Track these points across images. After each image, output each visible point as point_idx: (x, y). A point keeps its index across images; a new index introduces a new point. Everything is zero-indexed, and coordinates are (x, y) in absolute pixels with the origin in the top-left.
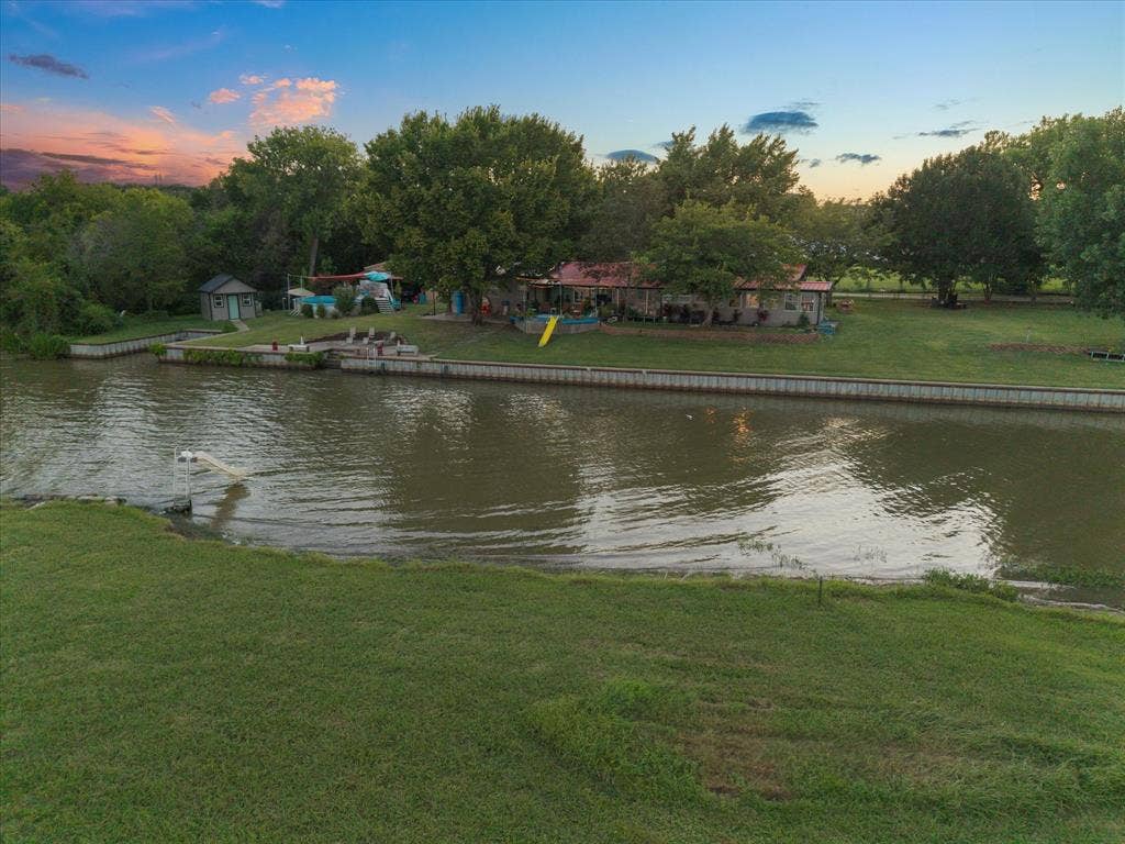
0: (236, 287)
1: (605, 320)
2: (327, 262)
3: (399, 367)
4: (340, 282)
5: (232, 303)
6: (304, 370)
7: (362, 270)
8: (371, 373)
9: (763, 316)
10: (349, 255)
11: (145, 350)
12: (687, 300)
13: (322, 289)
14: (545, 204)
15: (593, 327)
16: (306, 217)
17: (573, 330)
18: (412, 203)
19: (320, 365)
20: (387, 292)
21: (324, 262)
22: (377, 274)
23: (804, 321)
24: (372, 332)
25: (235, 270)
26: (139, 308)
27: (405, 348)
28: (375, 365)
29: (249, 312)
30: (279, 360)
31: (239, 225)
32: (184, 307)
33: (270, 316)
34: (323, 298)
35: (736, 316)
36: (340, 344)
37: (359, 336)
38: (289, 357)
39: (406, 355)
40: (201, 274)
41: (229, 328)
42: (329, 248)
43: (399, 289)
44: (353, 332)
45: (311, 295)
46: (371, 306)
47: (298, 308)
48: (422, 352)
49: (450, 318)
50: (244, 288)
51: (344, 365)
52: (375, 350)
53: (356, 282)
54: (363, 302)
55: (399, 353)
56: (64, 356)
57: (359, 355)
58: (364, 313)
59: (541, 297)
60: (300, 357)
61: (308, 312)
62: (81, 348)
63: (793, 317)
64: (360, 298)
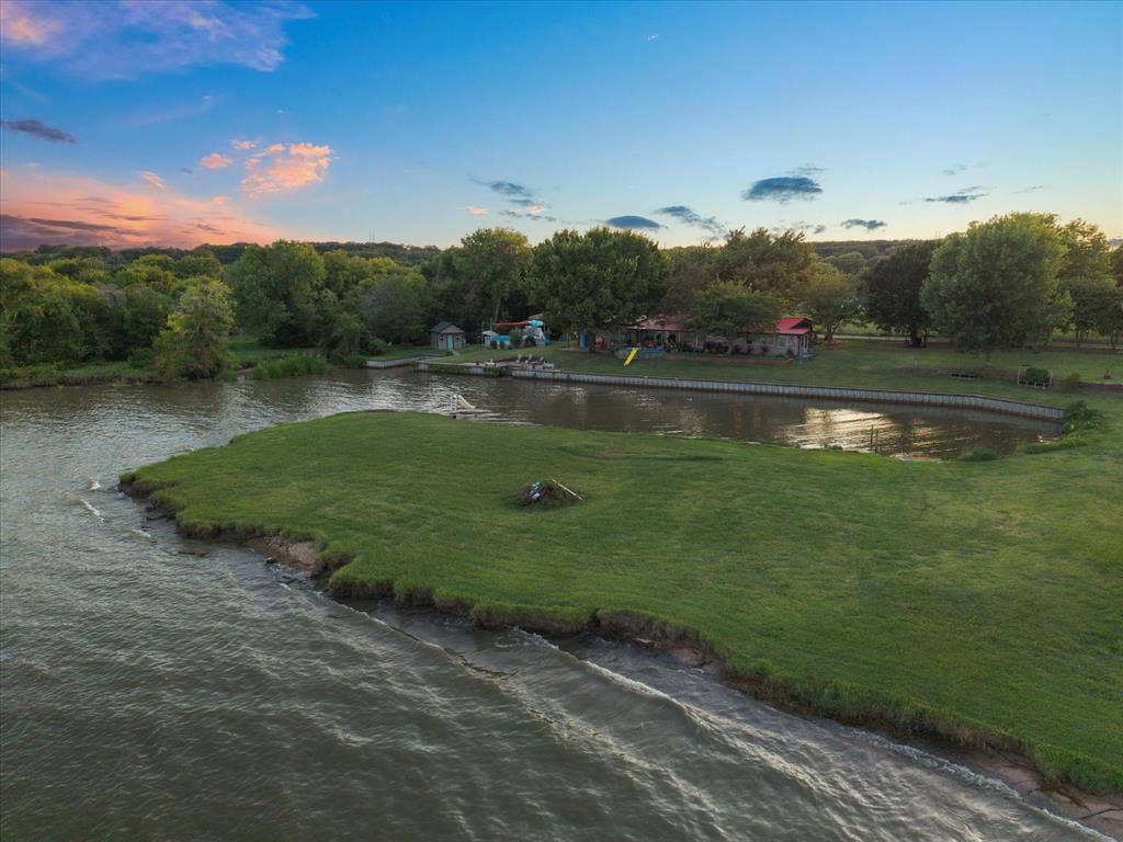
0: (453, 329)
1: (668, 351)
2: (505, 314)
3: (543, 375)
4: (513, 327)
5: (449, 340)
6: (493, 377)
7: (527, 319)
8: (528, 378)
9: (765, 350)
10: (518, 310)
11: (408, 364)
12: (720, 340)
13: (501, 331)
14: (631, 283)
15: (661, 354)
16: (494, 285)
17: (647, 356)
18: (555, 284)
19: (501, 374)
20: (541, 334)
21: (503, 313)
22: (535, 322)
23: (790, 352)
24: (530, 356)
25: (451, 318)
26: (397, 341)
27: (547, 365)
28: (531, 374)
29: (459, 344)
30: (480, 371)
31: (454, 291)
32: (422, 341)
33: (471, 348)
34: (503, 337)
35: (749, 350)
36: (513, 363)
37: (523, 359)
38: (485, 369)
39: (548, 369)
40: (431, 322)
41: (449, 354)
42: (506, 304)
43: (549, 331)
44: (520, 356)
45: (495, 334)
46: (531, 342)
47: (488, 343)
48: (556, 368)
49: (577, 350)
50: (457, 330)
51: (514, 374)
52: (531, 367)
53: (523, 327)
54: (526, 340)
55: (544, 368)
56: (363, 367)
57: (522, 369)
58: (526, 346)
59: (633, 337)
60: (490, 369)
61: (494, 345)
62: (371, 363)
63: (783, 350)
64: (525, 337)
